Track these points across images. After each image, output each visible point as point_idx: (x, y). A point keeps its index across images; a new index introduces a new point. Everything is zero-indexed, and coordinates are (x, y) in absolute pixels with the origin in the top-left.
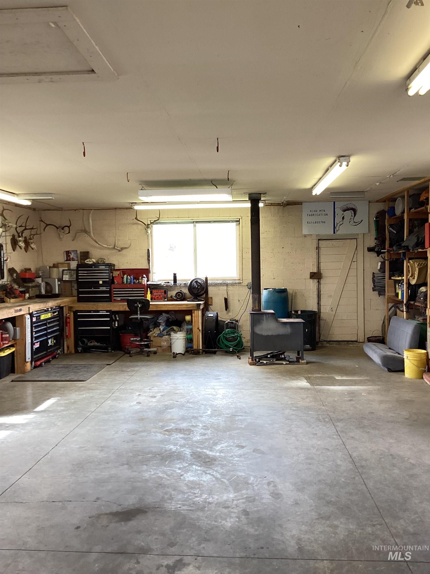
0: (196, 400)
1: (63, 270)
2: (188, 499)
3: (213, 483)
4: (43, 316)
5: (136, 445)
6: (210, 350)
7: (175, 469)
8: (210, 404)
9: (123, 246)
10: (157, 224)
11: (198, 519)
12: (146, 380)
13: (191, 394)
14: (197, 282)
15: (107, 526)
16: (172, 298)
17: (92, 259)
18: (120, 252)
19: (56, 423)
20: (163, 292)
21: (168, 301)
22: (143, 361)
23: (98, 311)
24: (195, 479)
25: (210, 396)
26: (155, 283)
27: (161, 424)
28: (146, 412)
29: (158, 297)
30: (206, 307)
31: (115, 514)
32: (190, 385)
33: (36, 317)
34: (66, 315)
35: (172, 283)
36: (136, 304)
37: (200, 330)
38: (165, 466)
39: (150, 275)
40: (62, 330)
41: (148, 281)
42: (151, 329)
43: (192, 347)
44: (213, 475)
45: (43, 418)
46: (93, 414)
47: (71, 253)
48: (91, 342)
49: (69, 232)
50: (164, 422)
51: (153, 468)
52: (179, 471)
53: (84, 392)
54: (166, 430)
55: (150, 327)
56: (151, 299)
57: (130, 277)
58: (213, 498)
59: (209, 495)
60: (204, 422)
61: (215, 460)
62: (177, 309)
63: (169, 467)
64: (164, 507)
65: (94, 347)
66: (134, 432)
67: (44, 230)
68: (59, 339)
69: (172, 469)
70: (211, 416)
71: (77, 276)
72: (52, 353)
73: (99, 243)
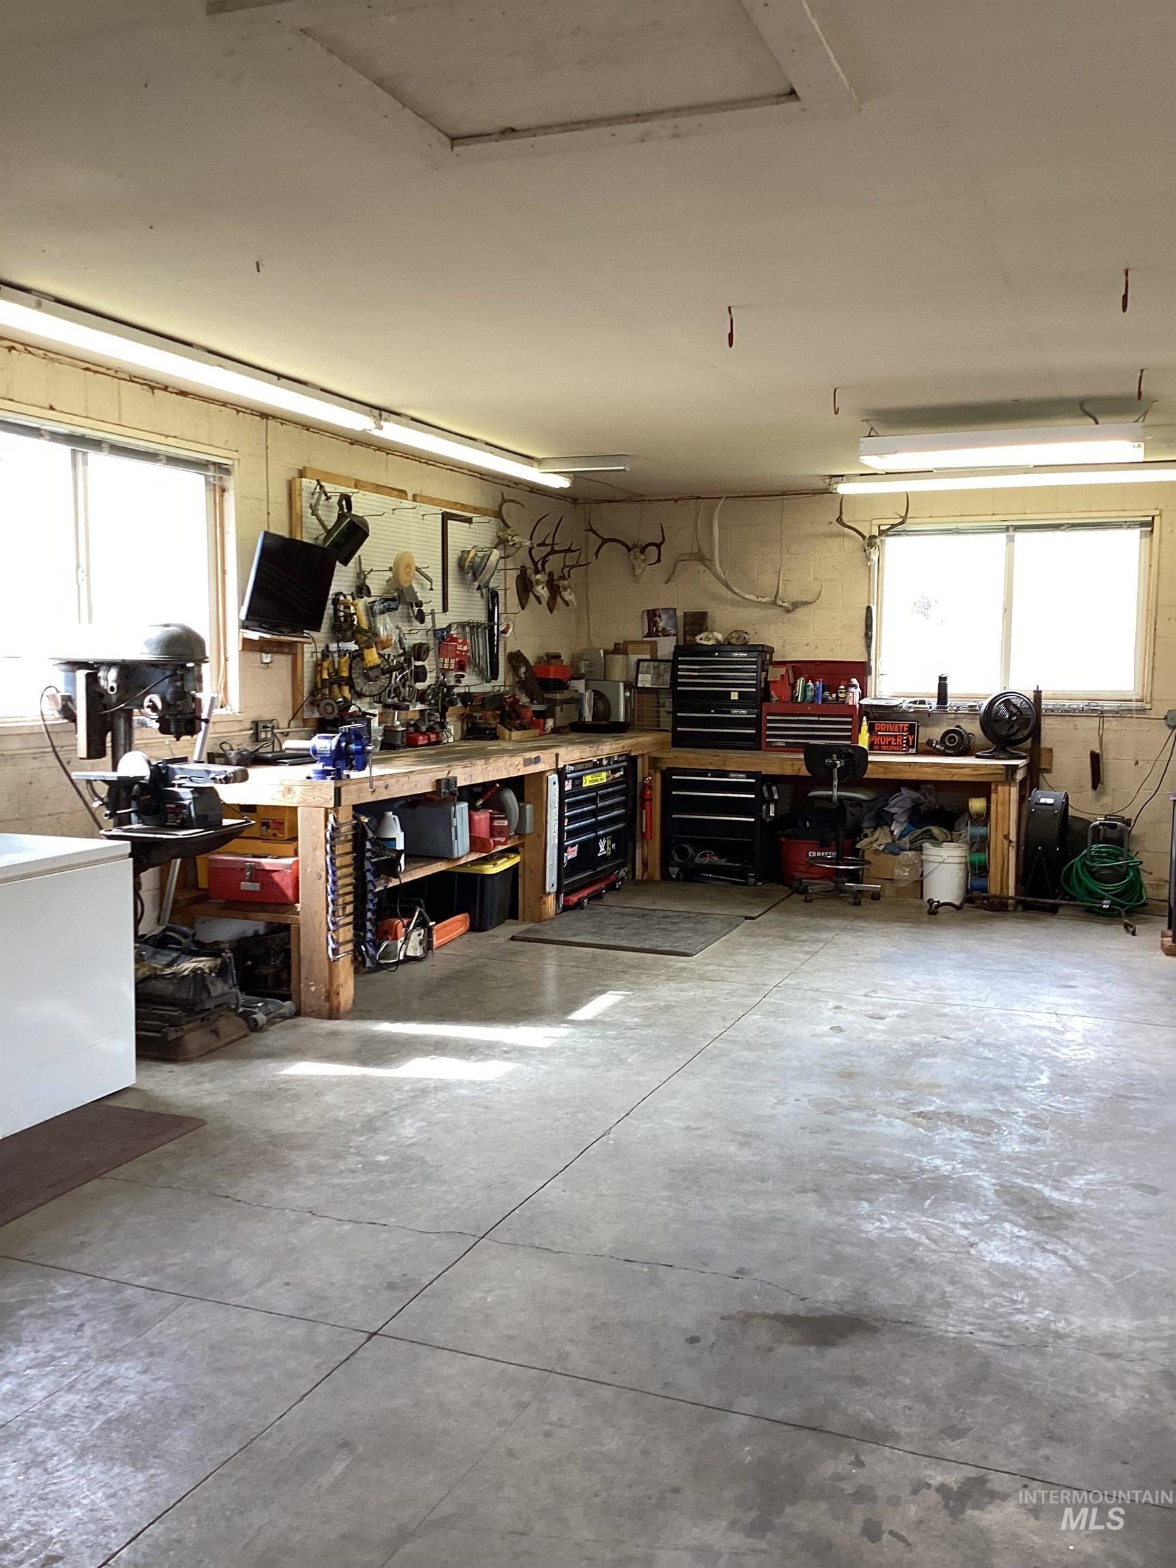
0: (1004, 1038)
1: (639, 661)
2: (995, 1312)
3: (1068, 1280)
4: (589, 778)
5: (836, 1144)
6: (1040, 900)
7: (951, 1225)
8: (1045, 1056)
9: (797, 597)
10: (898, 534)
11: (1027, 1374)
12: (854, 969)
13: (986, 1020)
14: (1007, 703)
15: (770, 1350)
16: (931, 746)
17: (715, 633)
18: (790, 615)
19: (622, 1056)
20: (905, 729)
21: (918, 753)
22: (844, 916)
23: (725, 774)
24: (1011, 1260)
25: (1045, 1033)
26: (883, 703)
27: (902, 1094)
28: (860, 1056)
29: (890, 742)
30: (1031, 775)
31: (791, 1321)
32: (982, 996)
33: (574, 779)
34: (644, 779)
35: (934, 703)
36: (831, 757)
37: (1011, 842)
38: (923, 1212)
39: (871, 680)
40: (630, 818)
41: (863, 696)
42: (868, 832)
43: (984, 889)
44: (1064, 1258)
45: (591, 1041)
46: (717, 1044)
47: (660, 617)
48: (704, 855)
49: (659, 560)
50: (911, 1090)
51: (888, 1211)
52: (965, 1233)
53: (690, 984)
54: (920, 1114)
55: (865, 825)
56: (871, 746)
57: (815, 685)
58: (1068, 1323)
59: (1057, 1312)
60: (1032, 1104)
61: (1070, 1217)
62: (948, 778)
63: (933, 1216)
64: (926, 1324)
65: (711, 868)
66: (828, 1108)
67: (597, 554)
68: (625, 840)
69: (943, 1223)
70: (1051, 1090)
71: (674, 676)
72: (604, 876)
73: (734, 588)
